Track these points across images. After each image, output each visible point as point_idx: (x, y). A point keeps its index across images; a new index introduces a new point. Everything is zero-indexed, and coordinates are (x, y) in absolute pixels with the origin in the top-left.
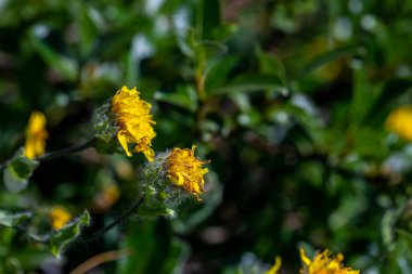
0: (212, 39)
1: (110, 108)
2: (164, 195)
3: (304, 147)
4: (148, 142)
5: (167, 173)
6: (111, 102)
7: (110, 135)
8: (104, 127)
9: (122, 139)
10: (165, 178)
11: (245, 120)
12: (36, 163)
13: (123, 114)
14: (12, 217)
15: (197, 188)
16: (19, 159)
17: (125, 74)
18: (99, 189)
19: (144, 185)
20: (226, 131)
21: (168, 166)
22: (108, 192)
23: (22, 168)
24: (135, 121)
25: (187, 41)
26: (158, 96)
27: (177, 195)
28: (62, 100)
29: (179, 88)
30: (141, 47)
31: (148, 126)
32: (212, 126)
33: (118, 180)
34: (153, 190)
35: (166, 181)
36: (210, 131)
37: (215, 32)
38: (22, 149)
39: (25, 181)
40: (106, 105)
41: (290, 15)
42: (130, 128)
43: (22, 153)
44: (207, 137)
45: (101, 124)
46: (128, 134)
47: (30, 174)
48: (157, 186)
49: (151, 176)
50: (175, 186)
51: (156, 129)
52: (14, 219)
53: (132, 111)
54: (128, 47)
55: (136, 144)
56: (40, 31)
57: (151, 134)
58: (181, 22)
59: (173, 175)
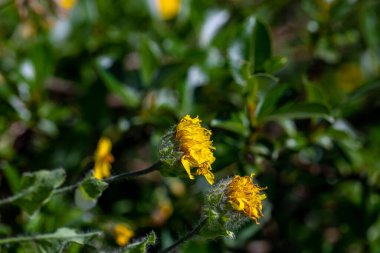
0: (263, 71)
1: (175, 134)
2: (225, 219)
3: (343, 168)
4: (209, 165)
5: (229, 199)
6: (175, 129)
7: (175, 159)
8: (168, 152)
9: (186, 164)
10: (226, 203)
11: (291, 143)
12: (105, 184)
13: (186, 140)
14: (83, 235)
15: (255, 212)
16: (90, 181)
17: (180, 101)
18: (155, 206)
19: (207, 209)
20: (275, 155)
21: (229, 192)
22: (163, 208)
23: (92, 189)
24: (197, 147)
25: (241, 72)
26: (215, 123)
27: (237, 219)
28: (124, 125)
29: (233, 115)
30: (196, 77)
31: (208, 151)
32: (263, 150)
33: (172, 197)
34: (216, 214)
35: (227, 206)
36: (261, 155)
37: (267, 64)
38: (92, 171)
39: (94, 201)
40: (171, 132)
41: (331, 46)
42: (192, 153)
43: (92, 175)
44: (259, 160)
45: (166, 149)
46: (191, 159)
47: (100, 195)
48: (219, 210)
49: (213, 201)
50: (235, 211)
51: (215, 154)
52: (86, 238)
53: (195, 138)
54: (184, 76)
55: (198, 168)
56: (105, 62)
57: (211, 159)
58: (235, 55)
59: (234, 200)
